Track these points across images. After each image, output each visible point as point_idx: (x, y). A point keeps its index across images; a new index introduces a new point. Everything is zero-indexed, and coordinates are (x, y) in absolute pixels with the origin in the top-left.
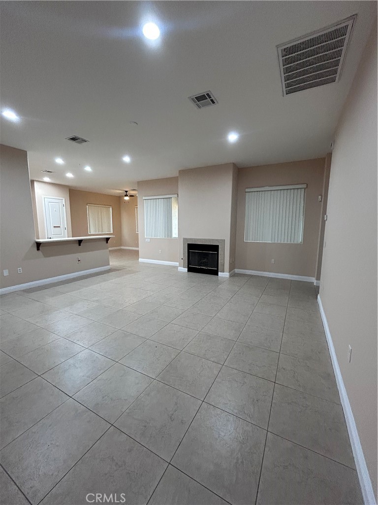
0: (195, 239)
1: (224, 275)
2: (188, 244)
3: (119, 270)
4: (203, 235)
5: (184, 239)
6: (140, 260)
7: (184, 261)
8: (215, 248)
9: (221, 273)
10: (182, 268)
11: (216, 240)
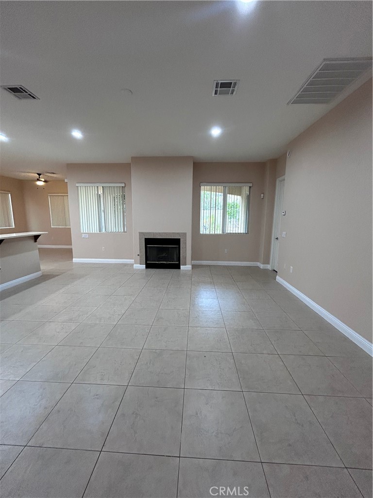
0: (153, 233)
1: (185, 268)
2: (145, 239)
3: (58, 275)
4: (162, 228)
5: (140, 233)
6: (75, 260)
7: (140, 257)
8: (177, 242)
9: (184, 266)
10: (139, 265)
11: (178, 233)
